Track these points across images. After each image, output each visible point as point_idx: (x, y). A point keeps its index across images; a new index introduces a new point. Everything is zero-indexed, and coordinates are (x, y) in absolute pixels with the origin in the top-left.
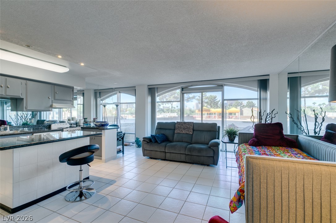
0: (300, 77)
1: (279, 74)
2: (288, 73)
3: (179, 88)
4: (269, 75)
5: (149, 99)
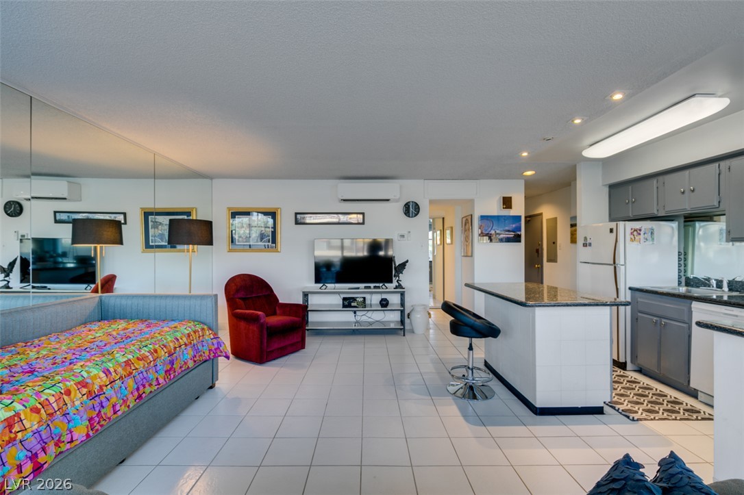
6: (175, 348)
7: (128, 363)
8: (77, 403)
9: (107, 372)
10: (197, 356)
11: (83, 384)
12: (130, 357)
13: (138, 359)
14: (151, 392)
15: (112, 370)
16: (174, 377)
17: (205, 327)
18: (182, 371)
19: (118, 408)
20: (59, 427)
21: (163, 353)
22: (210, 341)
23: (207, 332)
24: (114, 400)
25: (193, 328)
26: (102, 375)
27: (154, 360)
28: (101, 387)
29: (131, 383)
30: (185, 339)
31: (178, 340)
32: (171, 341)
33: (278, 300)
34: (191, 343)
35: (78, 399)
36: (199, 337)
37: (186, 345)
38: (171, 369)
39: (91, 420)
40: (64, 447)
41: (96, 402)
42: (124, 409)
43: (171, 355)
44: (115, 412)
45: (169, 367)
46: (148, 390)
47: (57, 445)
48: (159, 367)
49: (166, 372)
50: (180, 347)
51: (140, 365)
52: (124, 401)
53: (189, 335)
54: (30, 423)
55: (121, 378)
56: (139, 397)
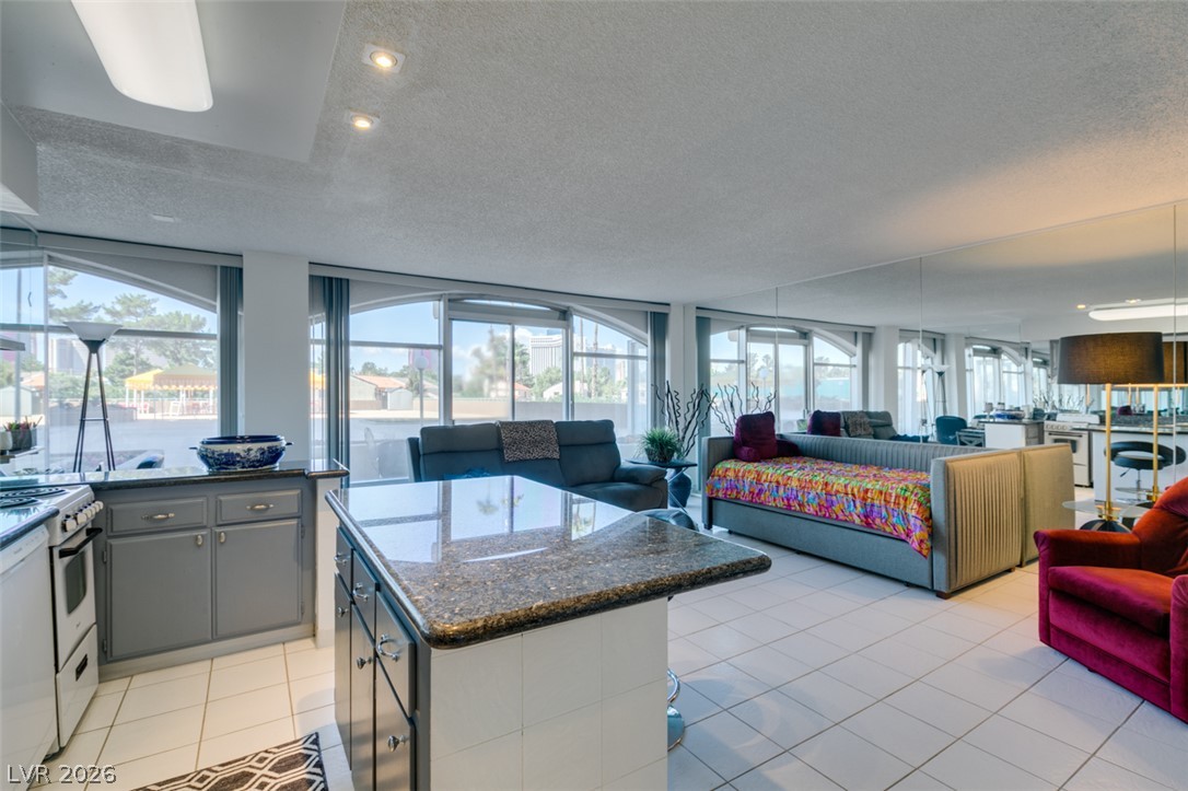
0: (709, 319)
1: (685, 307)
2: (698, 308)
3: (441, 295)
4: (668, 305)
5: (318, 330)
6: (838, 492)
7: (789, 478)
9: (773, 475)
12: (796, 475)
13: (798, 480)
15: (776, 475)
16: (830, 517)
18: (845, 520)
21: (820, 487)
25: (886, 488)
26: (770, 474)
31: (846, 486)
37: (853, 495)
38: (827, 507)
39: (751, 493)
42: (773, 504)
43: (828, 493)
44: (769, 502)
45: (825, 504)
46: (797, 507)
48: (811, 495)
49: (820, 506)
50: (847, 494)
51: (794, 484)
52: (775, 500)
53: (866, 491)
54: (731, 474)
55: (778, 482)
56: (789, 506)
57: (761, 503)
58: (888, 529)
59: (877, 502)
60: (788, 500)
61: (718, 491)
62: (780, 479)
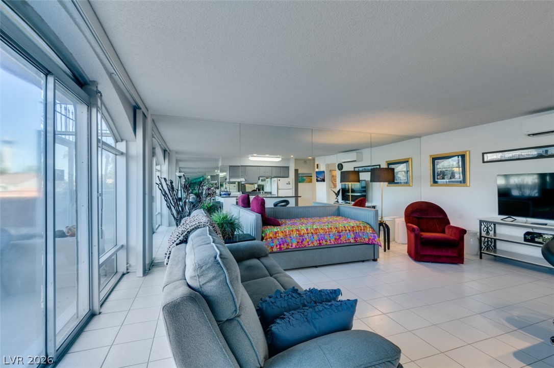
6: (342, 230)
7: (316, 229)
8: (294, 235)
9: (307, 229)
10: (359, 239)
11: (298, 230)
12: (319, 227)
13: (322, 229)
14: (326, 244)
15: (309, 229)
16: (340, 243)
17: (368, 226)
18: (347, 242)
19: (309, 243)
20: (288, 240)
21: (334, 230)
22: (370, 234)
23: (368, 229)
24: (308, 240)
25: (358, 225)
26: (305, 230)
27: (329, 232)
28: (304, 234)
29: (316, 237)
30: (349, 228)
31: (345, 227)
32: (341, 227)
33: (449, 223)
34: (354, 231)
35: (295, 234)
36: (361, 230)
37: (349, 230)
38: (338, 239)
39: (298, 242)
40: (290, 247)
41: (301, 238)
42: (312, 245)
43: (338, 232)
44: (309, 245)
45: (337, 238)
46: (325, 243)
47: (288, 245)
48: (331, 235)
49: (335, 239)
50: (346, 230)
51: (321, 232)
52: (312, 242)
53: (353, 227)
54: (281, 235)
55: (312, 233)
56: (320, 244)
57: (305, 247)
58: (362, 241)
59: (357, 231)
60: (319, 240)
61: (272, 248)
62: (312, 231)
